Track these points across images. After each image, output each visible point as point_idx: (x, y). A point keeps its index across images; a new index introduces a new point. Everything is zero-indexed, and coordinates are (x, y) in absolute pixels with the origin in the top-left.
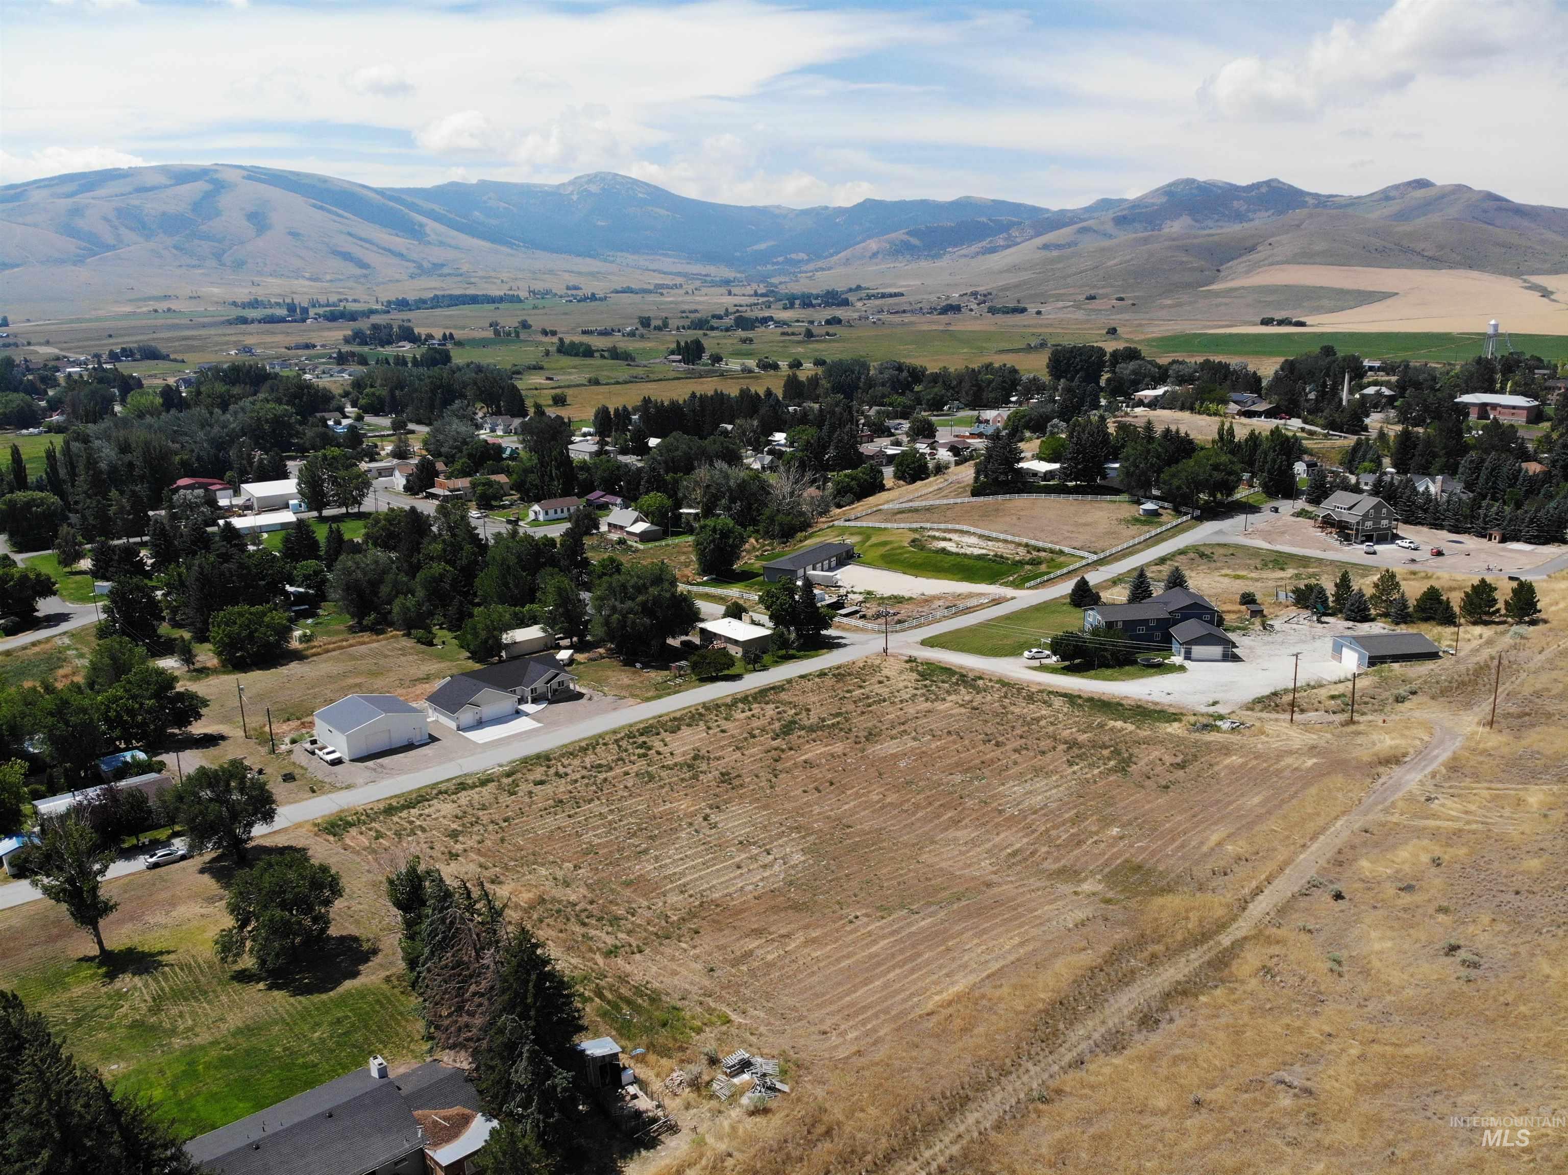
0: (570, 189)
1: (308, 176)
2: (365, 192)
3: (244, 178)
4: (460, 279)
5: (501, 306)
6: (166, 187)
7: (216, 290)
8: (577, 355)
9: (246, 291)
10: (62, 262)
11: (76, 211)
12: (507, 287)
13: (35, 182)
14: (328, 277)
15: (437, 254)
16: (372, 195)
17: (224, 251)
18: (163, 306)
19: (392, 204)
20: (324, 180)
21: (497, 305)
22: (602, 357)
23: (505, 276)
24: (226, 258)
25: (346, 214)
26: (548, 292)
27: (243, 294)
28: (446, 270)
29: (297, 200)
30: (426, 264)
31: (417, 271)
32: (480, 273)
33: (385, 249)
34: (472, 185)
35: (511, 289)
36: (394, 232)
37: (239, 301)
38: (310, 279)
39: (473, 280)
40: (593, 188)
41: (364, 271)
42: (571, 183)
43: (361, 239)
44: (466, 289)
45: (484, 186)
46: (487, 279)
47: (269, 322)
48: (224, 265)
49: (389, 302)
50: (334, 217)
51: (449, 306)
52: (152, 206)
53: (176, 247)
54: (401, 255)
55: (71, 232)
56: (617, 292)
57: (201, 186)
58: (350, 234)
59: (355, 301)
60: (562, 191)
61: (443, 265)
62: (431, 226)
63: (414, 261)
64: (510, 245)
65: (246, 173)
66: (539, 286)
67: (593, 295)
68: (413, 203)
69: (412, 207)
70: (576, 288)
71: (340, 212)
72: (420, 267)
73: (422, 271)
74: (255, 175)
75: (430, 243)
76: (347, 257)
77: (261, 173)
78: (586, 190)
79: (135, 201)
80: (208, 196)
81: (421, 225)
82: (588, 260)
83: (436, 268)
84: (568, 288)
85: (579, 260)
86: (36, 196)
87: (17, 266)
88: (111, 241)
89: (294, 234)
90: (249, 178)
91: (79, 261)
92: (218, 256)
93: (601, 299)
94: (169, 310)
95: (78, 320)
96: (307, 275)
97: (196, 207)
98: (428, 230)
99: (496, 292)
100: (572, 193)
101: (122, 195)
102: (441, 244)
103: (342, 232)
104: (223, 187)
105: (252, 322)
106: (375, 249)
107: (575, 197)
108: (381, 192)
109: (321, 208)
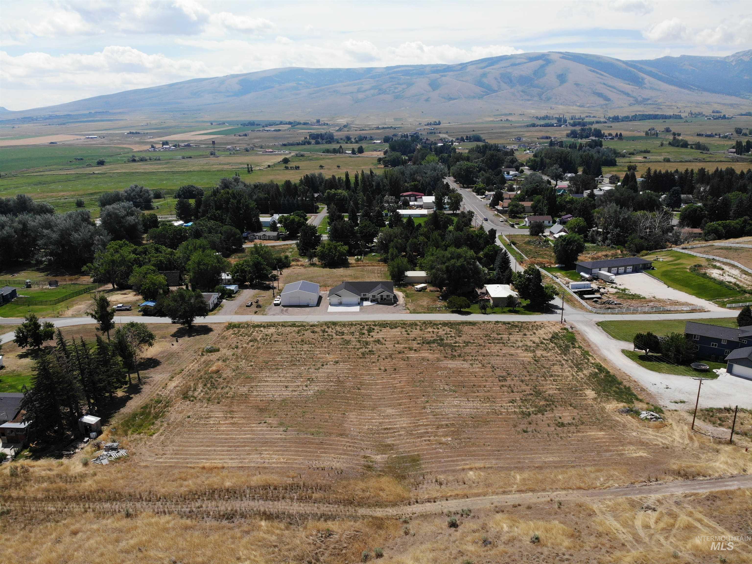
0: (732, 59)
1: (591, 56)
2: (618, 63)
3: (561, 58)
4: (655, 106)
5: (667, 120)
6: (525, 63)
7: (533, 111)
8: (678, 146)
9: (546, 112)
10: (474, 97)
11: (484, 75)
12: (679, 110)
13: (471, 62)
14: (588, 105)
15: (647, 94)
16: (621, 64)
17: (543, 93)
18: (504, 118)
19: (630, 68)
20: (598, 57)
21: (664, 120)
22: (692, 148)
23: (679, 105)
24: (543, 97)
25: (605, 74)
26: (700, 114)
27: (543, 113)
28: (649, 102)
29: (582, 68)
30: (639, 99)
31: (633, 102)
32: (668, 103)
33: (621, 91)
34: (677, 58)
35: (680, 112)
36: (628, 82)
37: (539, 116)
38: (579, 106)
39: (661, 107)
40: (746, 59)
41: (607, 102)
42: (733, 56)
43: (609, 86)
44: (655, 111)
45: (683, 58)
46: (670, 107)
47: (545, 126)
48: (542, 99)
49: (610, 118)
50: (598, 75)
51: (640, 120)
52: (516, 72)
53: (523, 91)
54: (628, 95)
55: (480, 84)
56: (742, 115)
57: (541, 62)
58: (604, 84)
59: (594, 117)
60: (727, 61)
61: (649, 99)
62: (648, 79)
63: (634, 97)
64: (690, 89)
65: (561, 55)
66: (696, 110)
67: (724, 116)
68: (641, 68)
69: (641, 70)
70: (718, 112)
71: (603, 73)
72: (636, 100)
73: (637, 102)
74: (567, 56)
75: (645, 88)
76: (600, 95)
77: (569, 55)
78: (741, 59)
79: (509, 70)
80: (542, 66)
81: (643, 79)
82: (733, 98)
83: (644, 102)
84: (713, 112)
85: (728, 97)
86: (470, 68)
87: (456, 99)
88: (496, 89)
89: (577, 85)
90: (563, 58)
91: (481, 97)
92: (540, 95)
93: (728, 118)
94: (507, 120)
95: (469, 124)
96: (578, 104)
97: (536, 73)
98: (646, 81)
99: (670, 113)
100: (732, 62)
101: (505, 67)
102: (652, 88)
103: (601, 83)
104: (550, 62)
105: (537, 126)
106: (615, 91)
107: (734, 64)
108: (626, 63)
109: (594, 71)
